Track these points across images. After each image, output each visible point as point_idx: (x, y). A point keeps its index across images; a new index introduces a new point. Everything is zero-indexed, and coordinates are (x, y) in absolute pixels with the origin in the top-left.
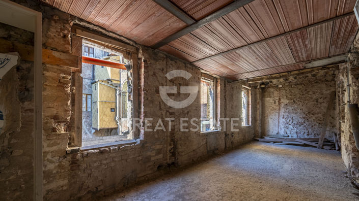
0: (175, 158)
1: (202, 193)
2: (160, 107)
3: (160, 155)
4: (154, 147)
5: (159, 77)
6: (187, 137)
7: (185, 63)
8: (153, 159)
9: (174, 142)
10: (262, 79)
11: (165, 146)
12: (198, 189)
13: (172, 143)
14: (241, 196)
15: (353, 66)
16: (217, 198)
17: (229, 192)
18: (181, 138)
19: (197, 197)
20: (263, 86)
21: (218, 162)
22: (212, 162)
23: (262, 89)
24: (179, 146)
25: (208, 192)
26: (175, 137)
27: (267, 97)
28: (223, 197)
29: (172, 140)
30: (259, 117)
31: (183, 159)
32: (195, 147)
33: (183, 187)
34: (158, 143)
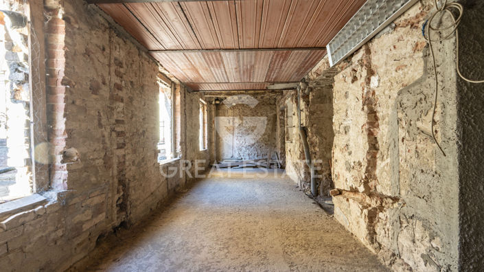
0: (127, 213)
1: (199, 256)
2: (99, 120)
3: (101, 215)
4: (88, 202)
5: (97, 63)
6: (144, 174)
7: (139, 49)
8: (86, 227)
9: (124, 186)
10: (221, 94)
11: (110, 195)
12: (188, 251)
13: (121, 187)
14: (245, 239)
15: (304, 93)
16: (222, 253)
17: (230, 239)
18: (134, 176)
19: (197, 264)
20: (218, 102)
21: (188, 203)
22: (179, 205)
23: (217, 105)
24: (132, 192)
25: (206, 249)
26: (126, 176)
27: (222, 116)
28: (227, 248)
29: (121, 182)
30: (214, 139)
31: (137, 211)
32: (153, 188)
33: (163, 258)
34: (96, 193)
